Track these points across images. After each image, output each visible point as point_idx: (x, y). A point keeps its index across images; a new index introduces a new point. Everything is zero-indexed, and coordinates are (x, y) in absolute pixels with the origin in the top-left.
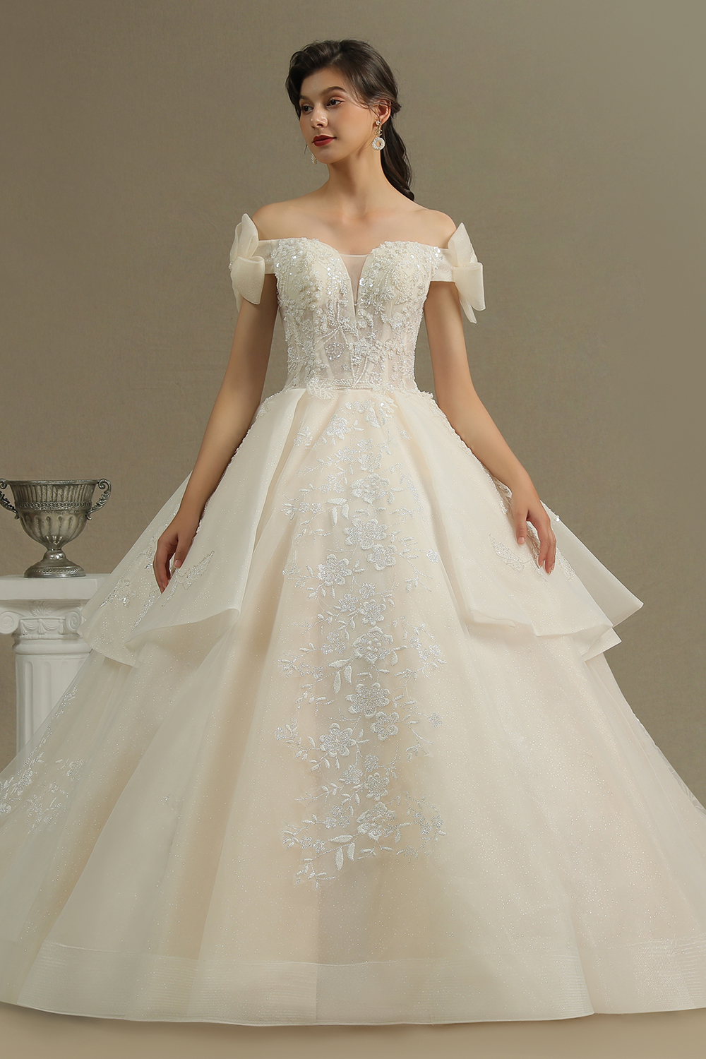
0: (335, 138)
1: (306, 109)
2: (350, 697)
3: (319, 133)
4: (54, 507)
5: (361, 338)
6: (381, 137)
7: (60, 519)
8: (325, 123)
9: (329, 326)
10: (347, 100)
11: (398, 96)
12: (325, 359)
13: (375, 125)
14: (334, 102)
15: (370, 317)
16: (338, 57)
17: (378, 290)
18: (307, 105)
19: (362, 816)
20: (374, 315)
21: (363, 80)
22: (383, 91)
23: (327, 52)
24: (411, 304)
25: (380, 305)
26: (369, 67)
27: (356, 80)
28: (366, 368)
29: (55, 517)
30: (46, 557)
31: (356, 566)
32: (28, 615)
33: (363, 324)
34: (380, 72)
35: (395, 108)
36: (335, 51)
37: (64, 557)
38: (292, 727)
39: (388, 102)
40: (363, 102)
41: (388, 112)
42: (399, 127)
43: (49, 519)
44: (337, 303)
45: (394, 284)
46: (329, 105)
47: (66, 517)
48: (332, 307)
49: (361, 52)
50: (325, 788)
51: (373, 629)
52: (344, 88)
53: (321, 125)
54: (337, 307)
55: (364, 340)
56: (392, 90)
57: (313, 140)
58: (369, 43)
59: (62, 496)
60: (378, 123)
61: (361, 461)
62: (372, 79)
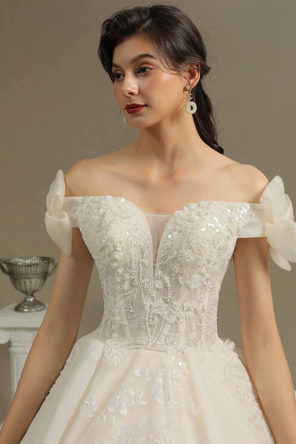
0: (146, 105)
1: (118, 76)
3: (130, 101)
4: (27, 276)
5: (158, 298)
6: (192, 100)
7: (31, 282)
8: (136, 91)
9: (132, 285)
10: (158, 67)
11: (207, 58)
12: (124, 317)
13: (185, 89)
14: (144, 70)
15: (167, 279)
16: (148, 23)
17: (175, 252)
18: (119, 72)
20: (171, 276)
21: (172, 46)
22: (193, 56)
23: (135, 19)
24: (211, 266)
25: (177, 269)
26: (179, 33)
27: (165, 47)
28: (163, 329)
29: (28, 281)
30: (25, 300)
32: (14, 333)
33: (159, 285)
34: (190, 37)
35: (204, 70)
36: (144, 17)
37: (35, 300)
39: (198, 66)
40: (173, 68)
41: (198, 75)
42: (207, 89)
43: (25, 282)
44: (139, 262)
45: (191, 248)
46: (139, 72)
47: (34, 281)
48: (134, 266)
49: (171, 17)
52: (153, 55)
53: (132, 94)
54: (139, 266)
55: (161, 301)
56: (201, 52)
57: (125, 107)
58: (178, 8)
59: (31, 270)
60: (188, 87)
62: (181, 44)
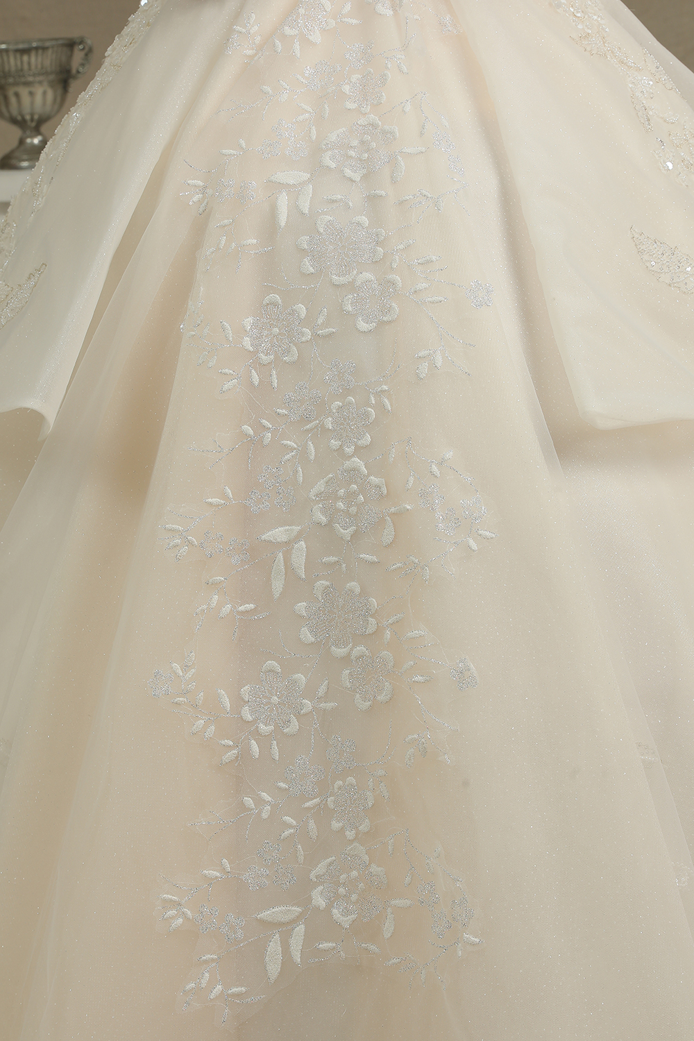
2: (301, 607)
7: (31, 94)
19: (321, 868)
29: (24, 92)
30: (22, 142)
31: (320, 321)
38: (186, 668)
43: (17, 95)
47: (39, 91)
50: (249, 801)
51: (347, 464)
59: (29, 64)
61: (346, 89)
